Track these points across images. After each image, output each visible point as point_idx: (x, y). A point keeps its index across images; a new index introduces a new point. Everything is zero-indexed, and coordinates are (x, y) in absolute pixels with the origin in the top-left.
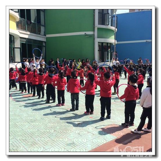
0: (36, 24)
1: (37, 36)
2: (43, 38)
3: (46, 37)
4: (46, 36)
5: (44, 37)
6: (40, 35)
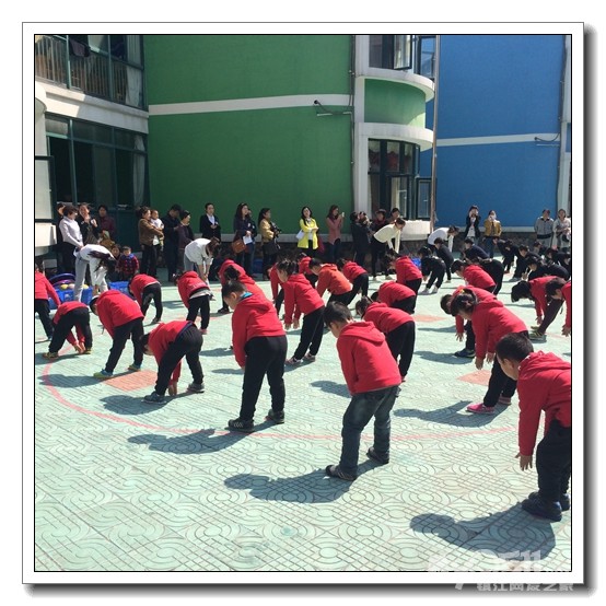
0: (107, 57)
2: (136, 119)
4: (147, 110)
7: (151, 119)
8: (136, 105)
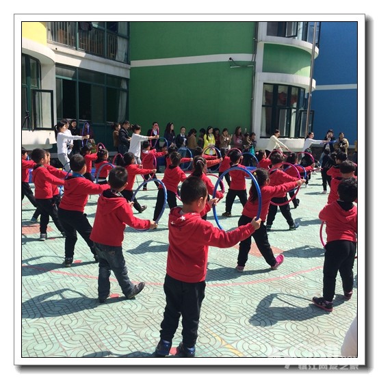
1: (106, 63)
2: (121, 69)
4: (130, 64)
6: (114, 60)
7: (132, 70)
8: (123, 61)
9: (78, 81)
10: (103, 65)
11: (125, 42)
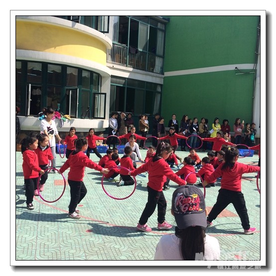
0: (146, 53)
1: (146, 75)
2: (157, 78)
3: (163, 76)
4: (163, 74)
5: (160, 76)
6: (153, 72)
7: (165, 78)
8: (159, 72)
9: (126, 86)
10: (144, 76)
11: (161, 60)
